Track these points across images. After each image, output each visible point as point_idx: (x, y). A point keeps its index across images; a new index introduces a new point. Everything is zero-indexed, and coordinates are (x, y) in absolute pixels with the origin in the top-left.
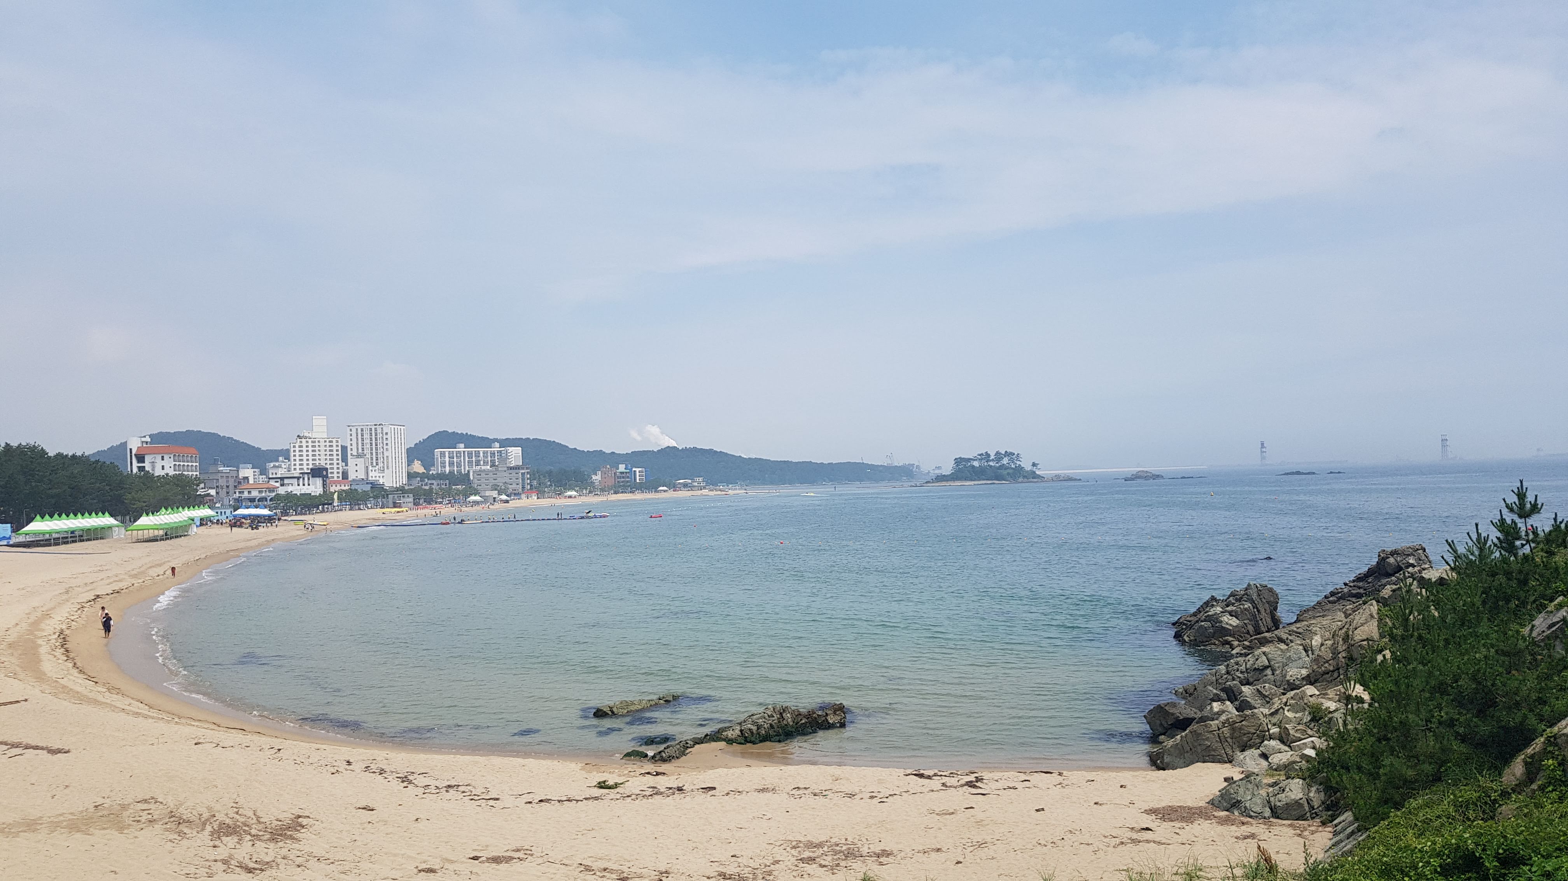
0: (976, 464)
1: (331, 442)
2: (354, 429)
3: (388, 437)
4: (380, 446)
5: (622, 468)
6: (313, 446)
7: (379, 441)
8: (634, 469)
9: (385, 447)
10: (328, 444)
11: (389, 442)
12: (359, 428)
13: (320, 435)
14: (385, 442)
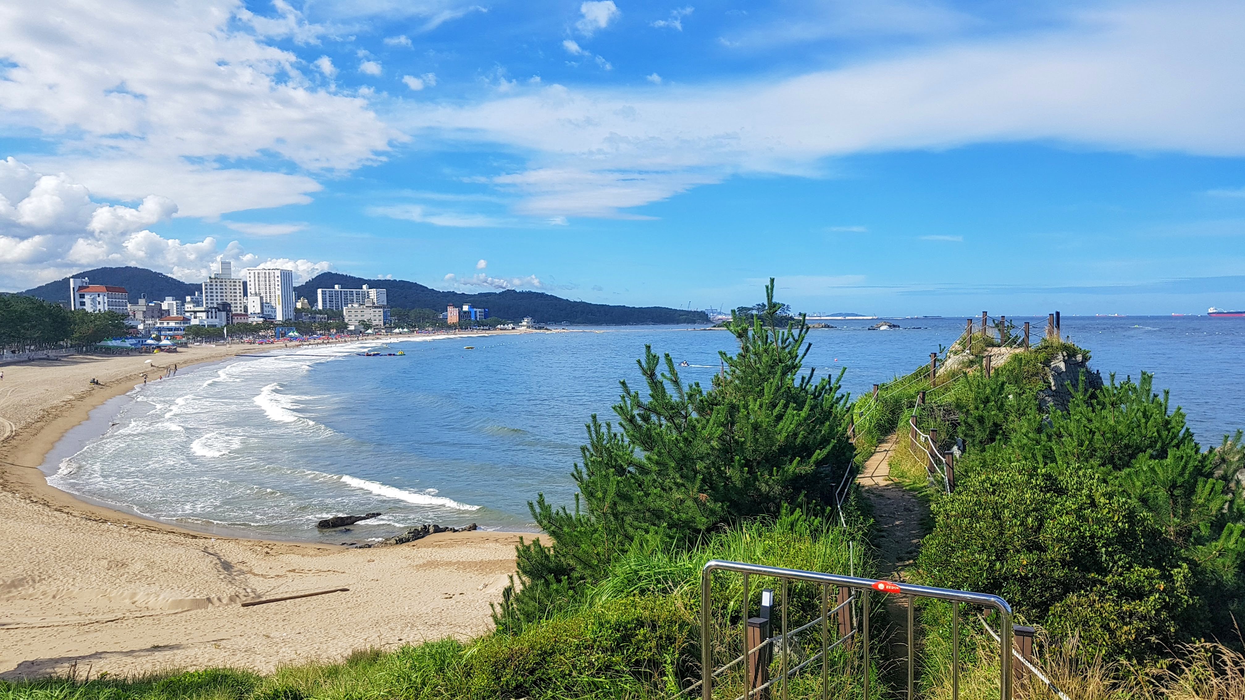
1: (235, 282)
2: (252, 272)
3: (279, 279)
4: (272, 286)
5: (466, 308)
6: (221, 285)
7: (272, 282)
8: (475, 310)
9: (277, 287)
10: (232, 284)
11: (280, 283)
12: (256, 272)
13: (227, 276)
14: (277, 283)
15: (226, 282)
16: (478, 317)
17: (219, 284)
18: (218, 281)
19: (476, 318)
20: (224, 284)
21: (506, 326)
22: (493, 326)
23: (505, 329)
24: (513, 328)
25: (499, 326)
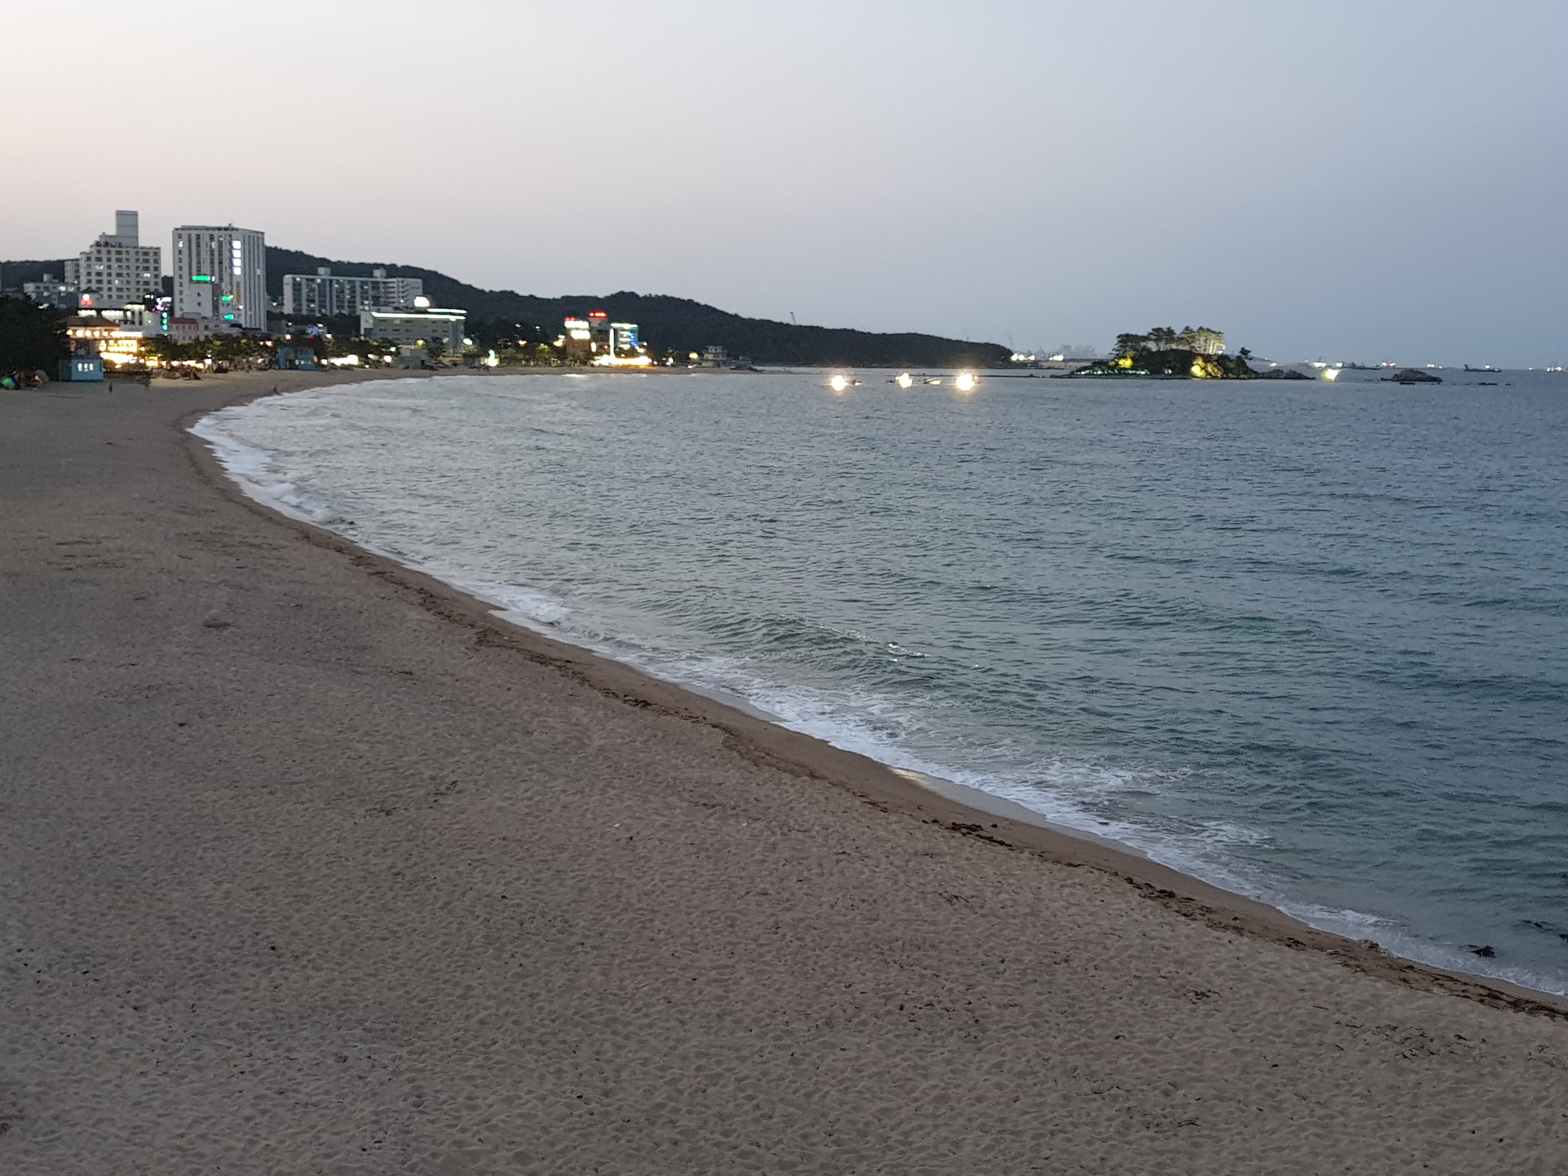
0: (1152, 346)
1: (146, 254)
3: (241, 249)
4: (226, 265)
6: (118, 260)
7: (226, 256)
9: (236, 266)
10: (142, 258)
11: (241, 258)
13: (129, 242)
14: (235, 258)
15: (127, 252)
17: (114, 256)
18: (113, 250)
20: (124, 257)
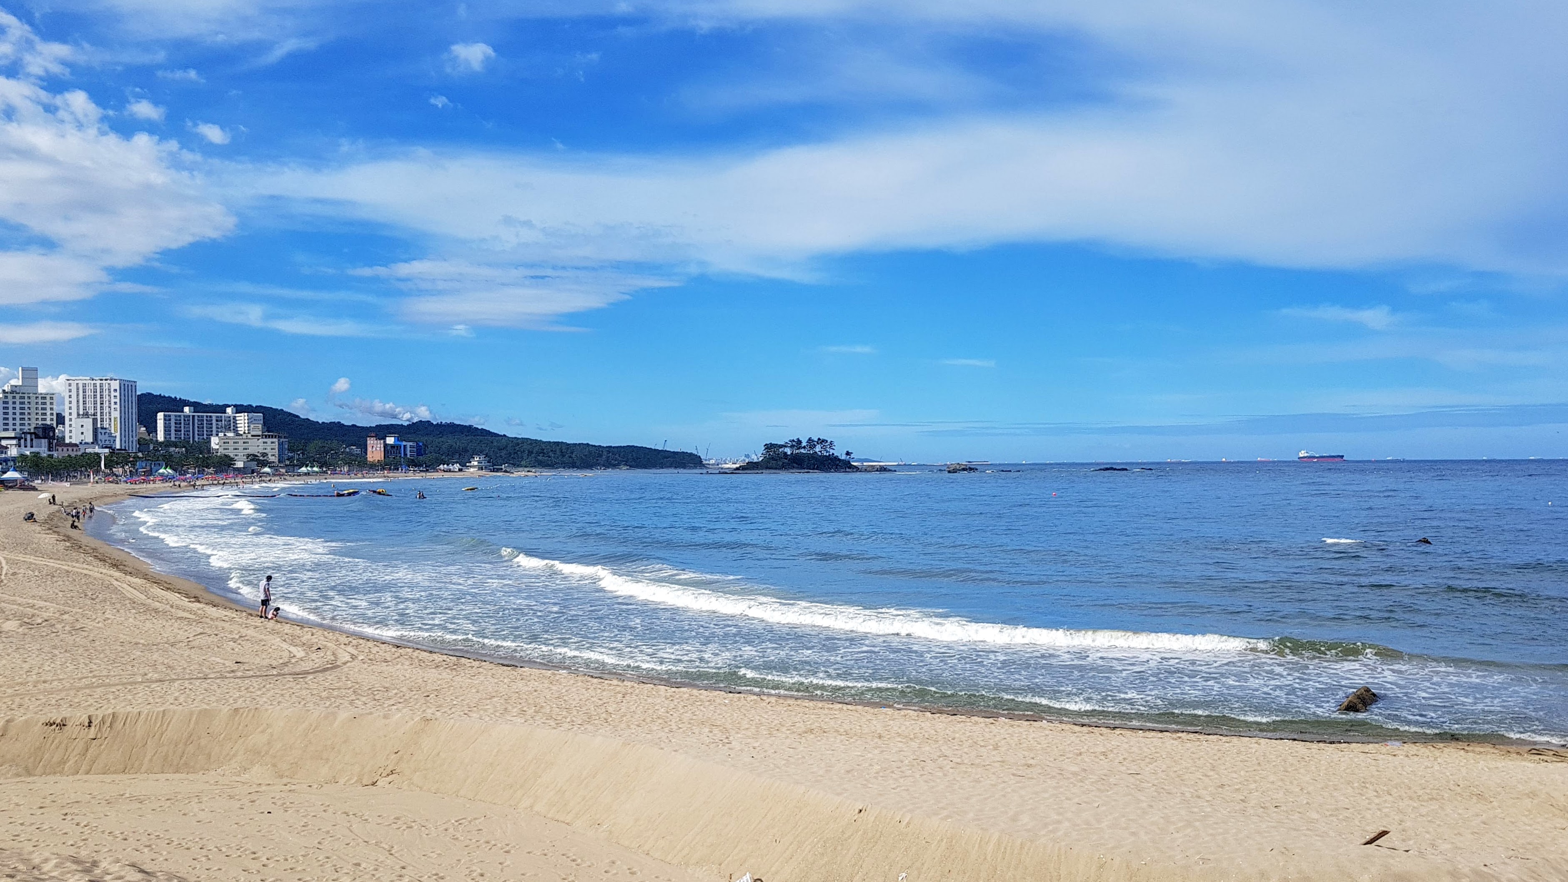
0: (788, 451)
1: (45, 398)
2: (74, 384)
3: (118, 394)
4: (106, 405)
5: (390, 440)
6: (21, 403)
7: (106, 399)
8: (404, 443)
9: (113, 406)
10: (40, 401)
11: (118, 400)
12: (81, 383)
13: (30, 390)
14: (113, 400)
15: (29, 398)
16: (408, 453)
17: (18, 401)
18: (18, 396)
19: (405, 454)
20: (26, 400)
21: (451, 467)
22: (430, 466)
23: (450, 471)
24: (460, 470)
25: (441, 467)
